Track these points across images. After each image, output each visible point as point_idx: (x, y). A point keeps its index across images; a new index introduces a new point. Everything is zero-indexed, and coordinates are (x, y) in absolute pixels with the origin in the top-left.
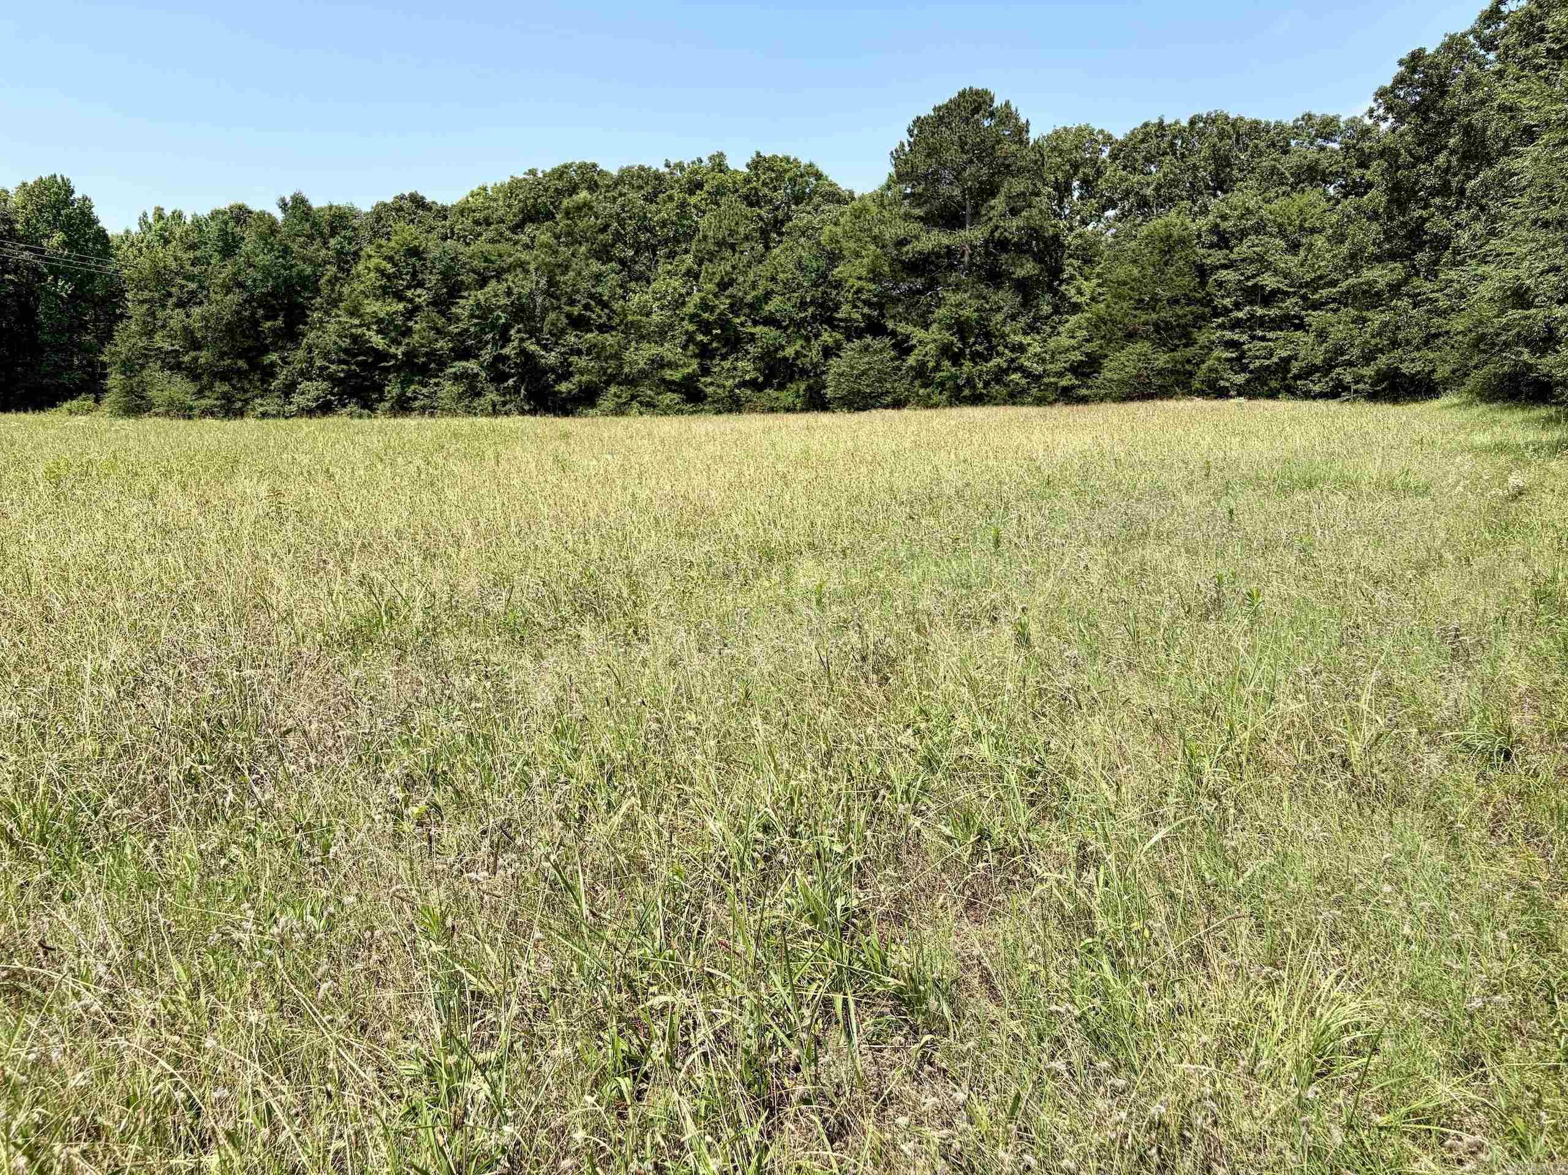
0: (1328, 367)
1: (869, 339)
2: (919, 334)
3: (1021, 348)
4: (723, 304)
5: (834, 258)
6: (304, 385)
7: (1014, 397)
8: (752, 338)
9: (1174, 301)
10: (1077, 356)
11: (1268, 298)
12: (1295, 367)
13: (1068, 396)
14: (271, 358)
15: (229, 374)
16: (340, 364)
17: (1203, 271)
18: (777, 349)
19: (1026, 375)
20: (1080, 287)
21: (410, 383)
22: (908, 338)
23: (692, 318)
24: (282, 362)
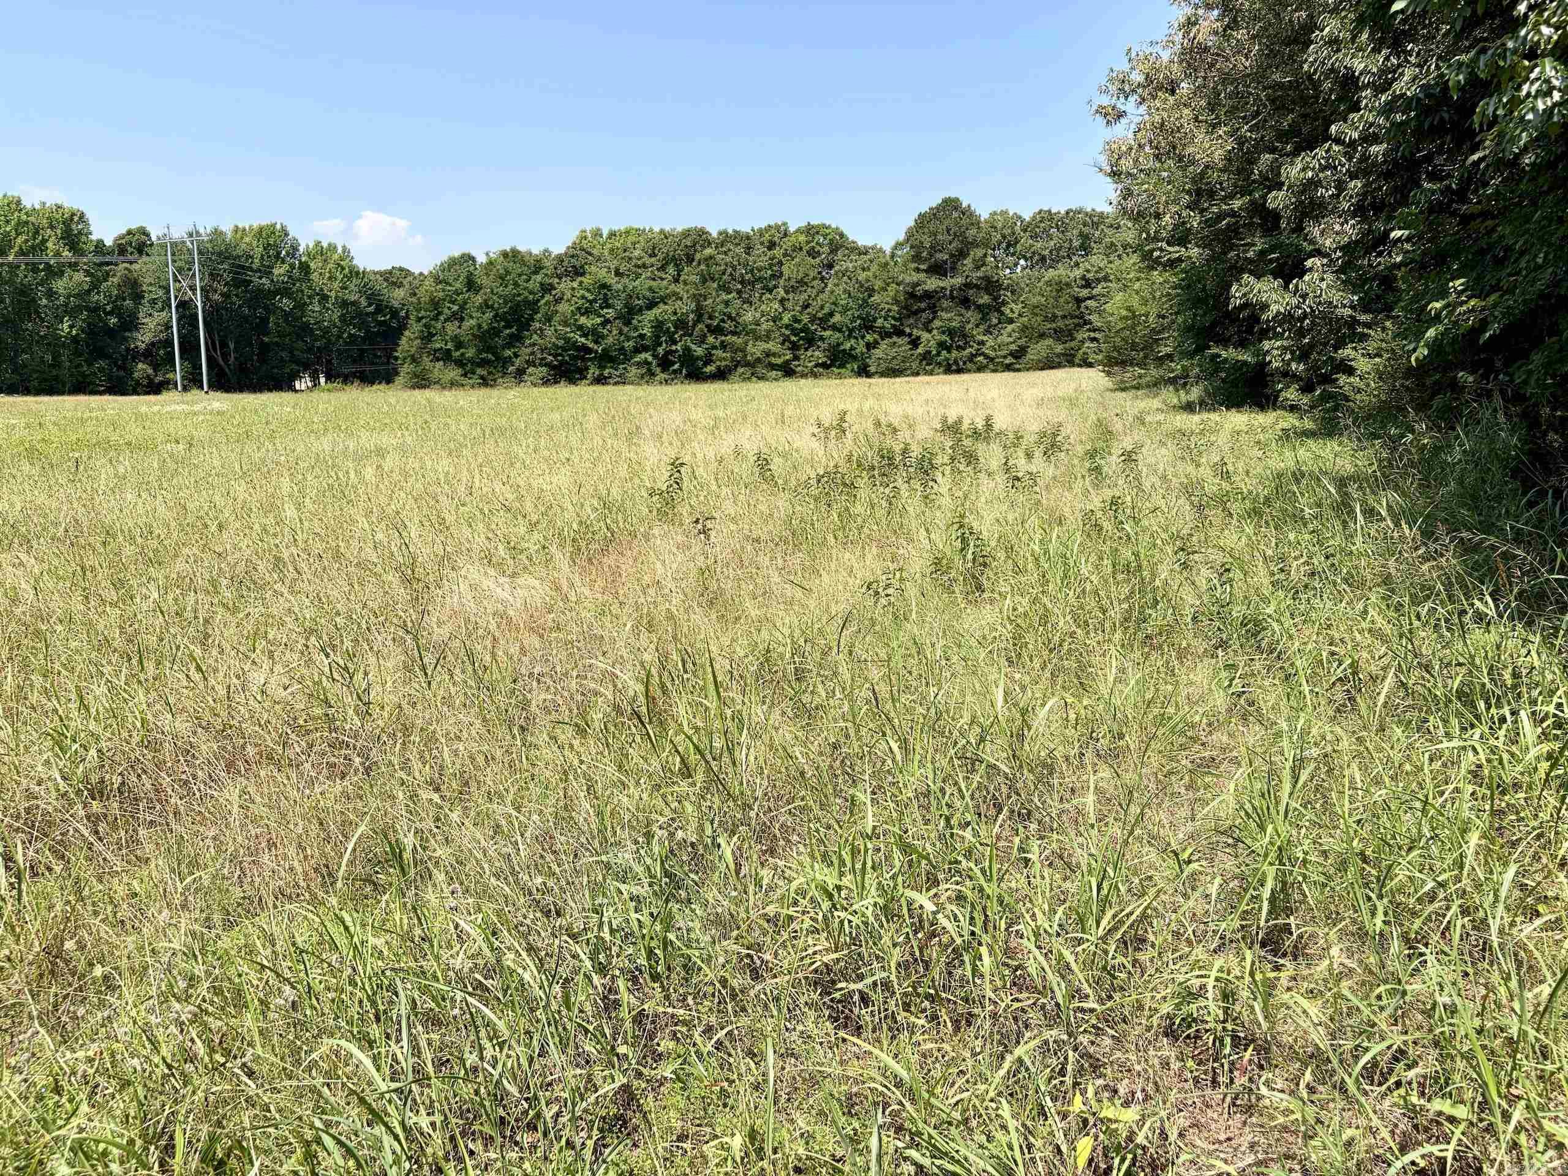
1: (895, 339)
2: (925, 336)
3: (983, 343)
4: (805, 318)
5: (871, 291)
6: (531, 370)
7: (980, 369)
8: (822, 339)
9: (1064, 317)
10: (1013, 347)
13: (1009, 368)
14: (508, 353)
15: (484, 363)
16: (555, 356)
17: (1079, 301)
18: (838, 345)
19: (986, 356)
20: (1013, 309)
21: (605, 367)
22: (918, 338)
23: (787, 327)
24: (516, 356)
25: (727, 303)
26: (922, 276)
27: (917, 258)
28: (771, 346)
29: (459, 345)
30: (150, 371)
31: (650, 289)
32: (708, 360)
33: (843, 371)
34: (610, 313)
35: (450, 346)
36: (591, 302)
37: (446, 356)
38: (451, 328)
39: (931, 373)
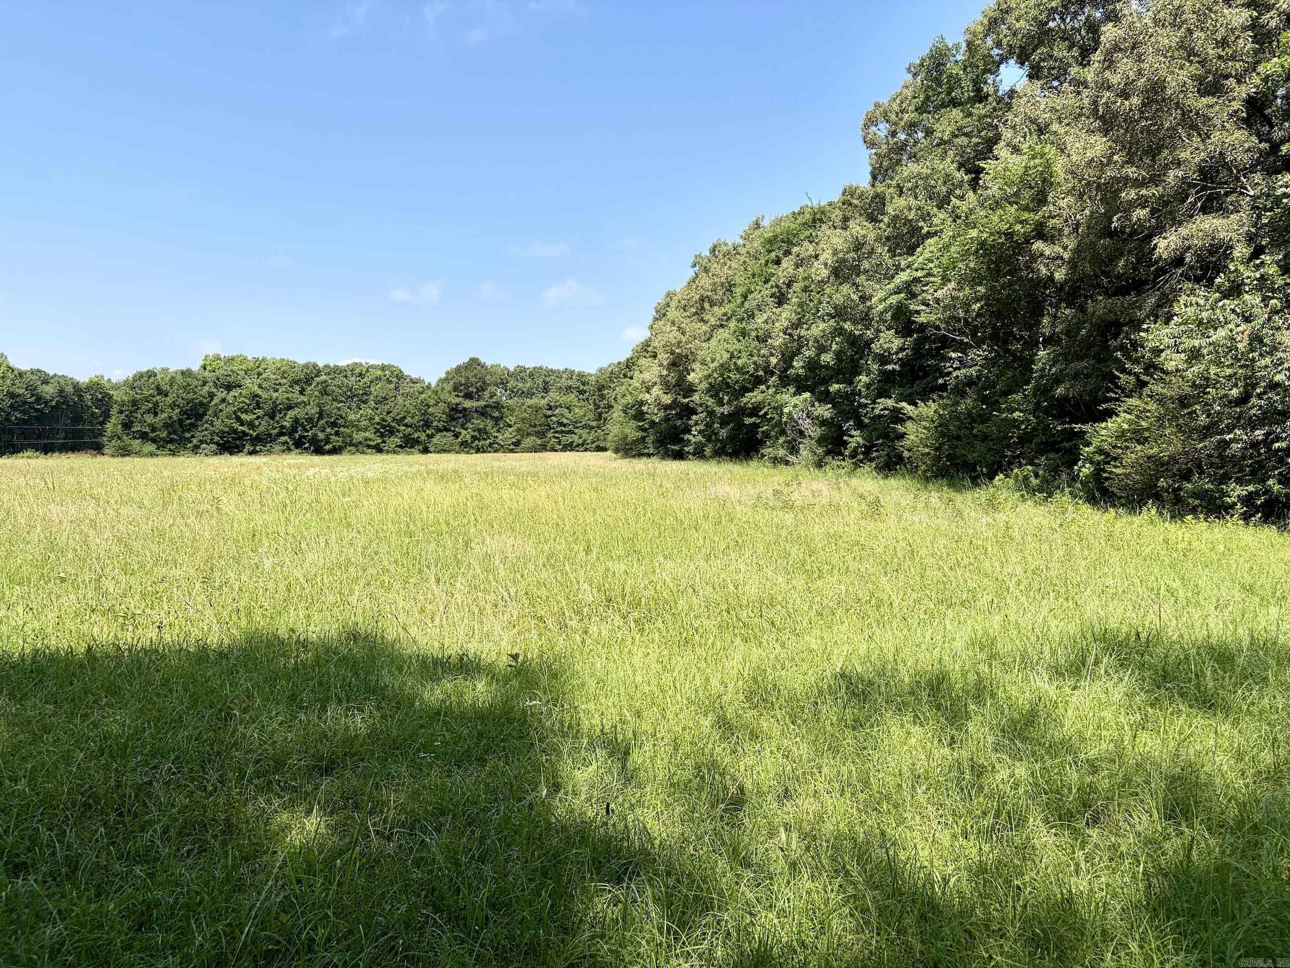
0: (583, 445)
1: (445, 433)
2: (464, 432)
3: (497, 437)
4: (389, 419)
5: (429, 407)
6: (204, 446)
7: (496, 451)
8: (398, 431)
9: (540, 425)
10: (514, 440)
11: (565, 425)
12: (575, 444)
13: (512, 451)
14: (188, 435)
15: (172, 441)
16: (222, 438)
17: (547, 417)
18: (410, 434)
19: (499, 444)
20: (511, 420)
21: (256, 445)
22: (460, 433)
23: (378, 424)
24: (193, 436)
25: (339, 409)
26: (461, 399)
27: (455, 388)
28: (367, 434)
29: (154, 429)
31: (288, 399)
32: (327, 441)
33: (413, 450)
34: (260, 412)
35: (147, 430)
36: (248, 405)
37: (144, 436)
38: (149, 418)
39: (468, 453)
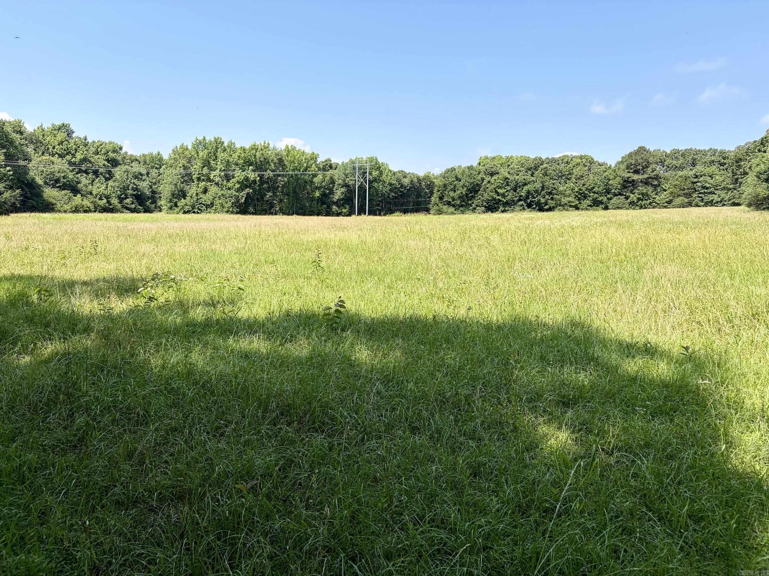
0: (721, 202)
1: (619, 196)
2: (632, 195)
3: (655, 198)
4: (584, 189)
5: (609, 180)
6: (478, 208)
7: (654, 207)
8: (589, 196)
9: (688, 189)
10: (667, 200)
11: (707, 188)
12: (714, 201)
13: (666, 207)
14: (470, 202)
15: (462, 206)
16: (487, 203)
17: (694, 183)
18: (596, 198)
19: (656, 203)
20: (666, 186)
21: (505, 207)
22: (629, 196)
23: (577, 192)
24: (473, 203)
25: (554, 184)
26: (631, 174)
27: (628, 167)
28: (570, 199)
29: (454, 199)
30: (337, 209)
31: (524, 179)
32: (546, 204)
33: (598, 208)
34: (508, 188)
35: (450, 200)
36: (502, 184)
37: (449, 203)
38: (452, 194)
39: (634, 209)
